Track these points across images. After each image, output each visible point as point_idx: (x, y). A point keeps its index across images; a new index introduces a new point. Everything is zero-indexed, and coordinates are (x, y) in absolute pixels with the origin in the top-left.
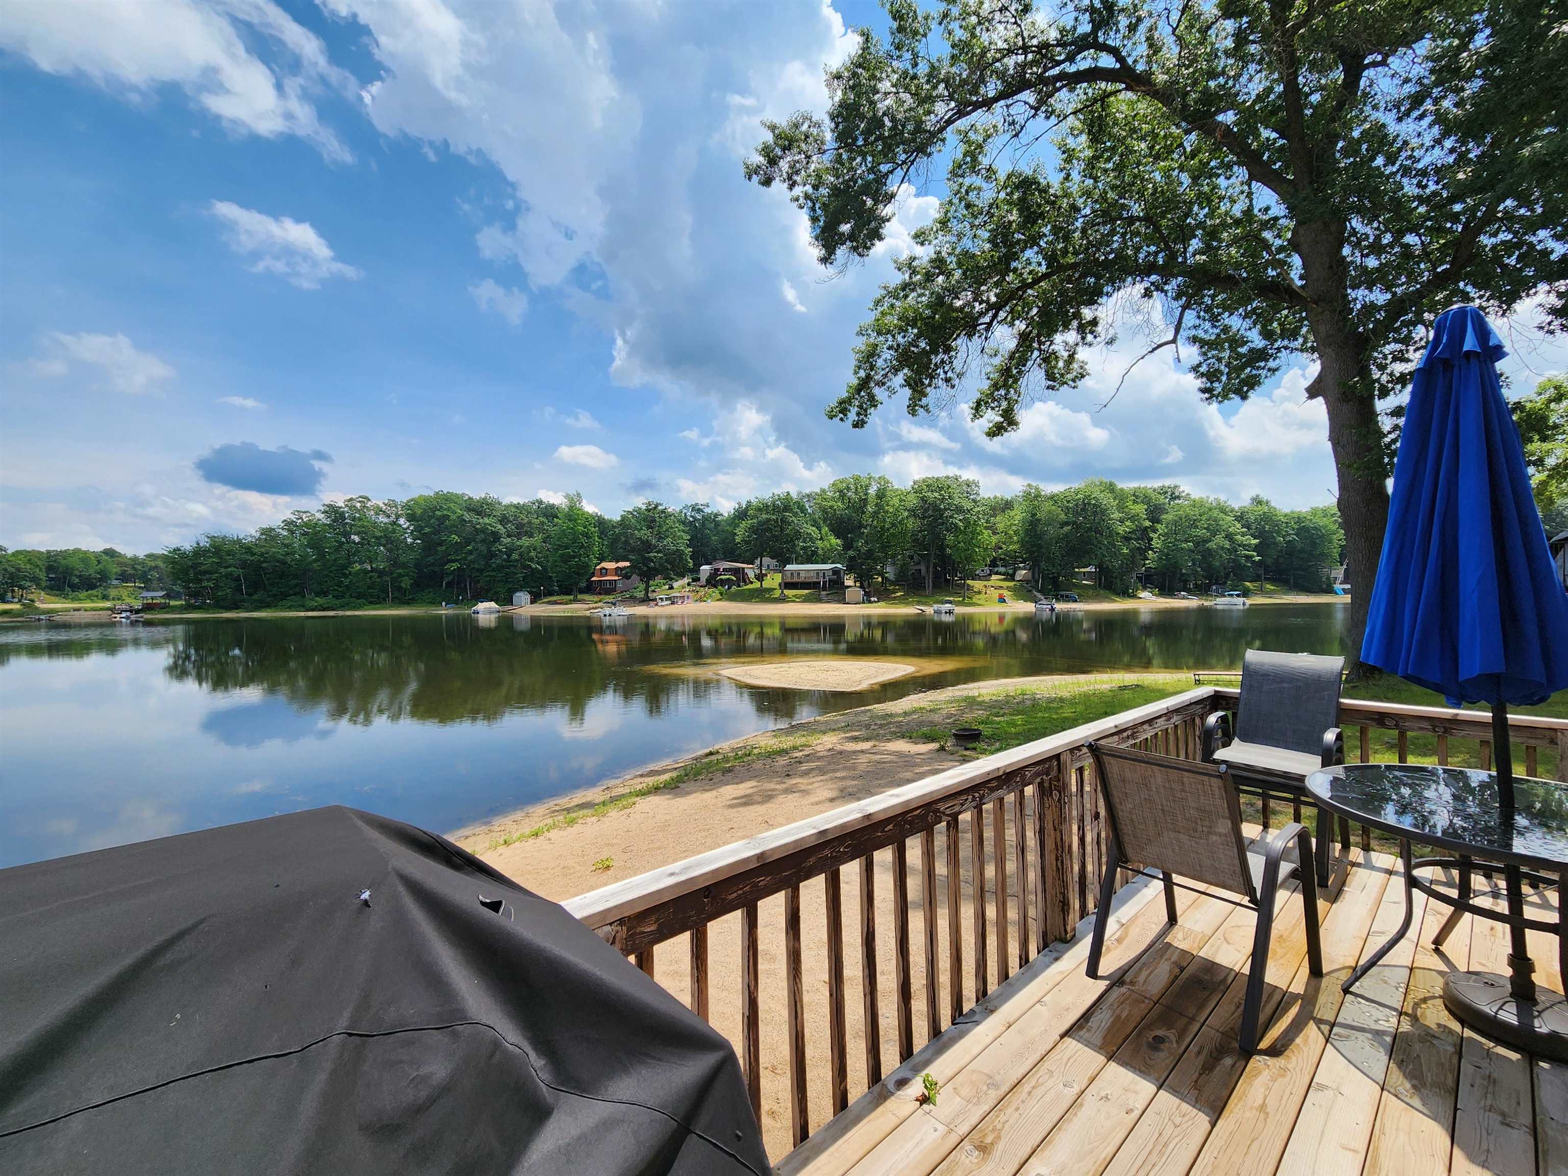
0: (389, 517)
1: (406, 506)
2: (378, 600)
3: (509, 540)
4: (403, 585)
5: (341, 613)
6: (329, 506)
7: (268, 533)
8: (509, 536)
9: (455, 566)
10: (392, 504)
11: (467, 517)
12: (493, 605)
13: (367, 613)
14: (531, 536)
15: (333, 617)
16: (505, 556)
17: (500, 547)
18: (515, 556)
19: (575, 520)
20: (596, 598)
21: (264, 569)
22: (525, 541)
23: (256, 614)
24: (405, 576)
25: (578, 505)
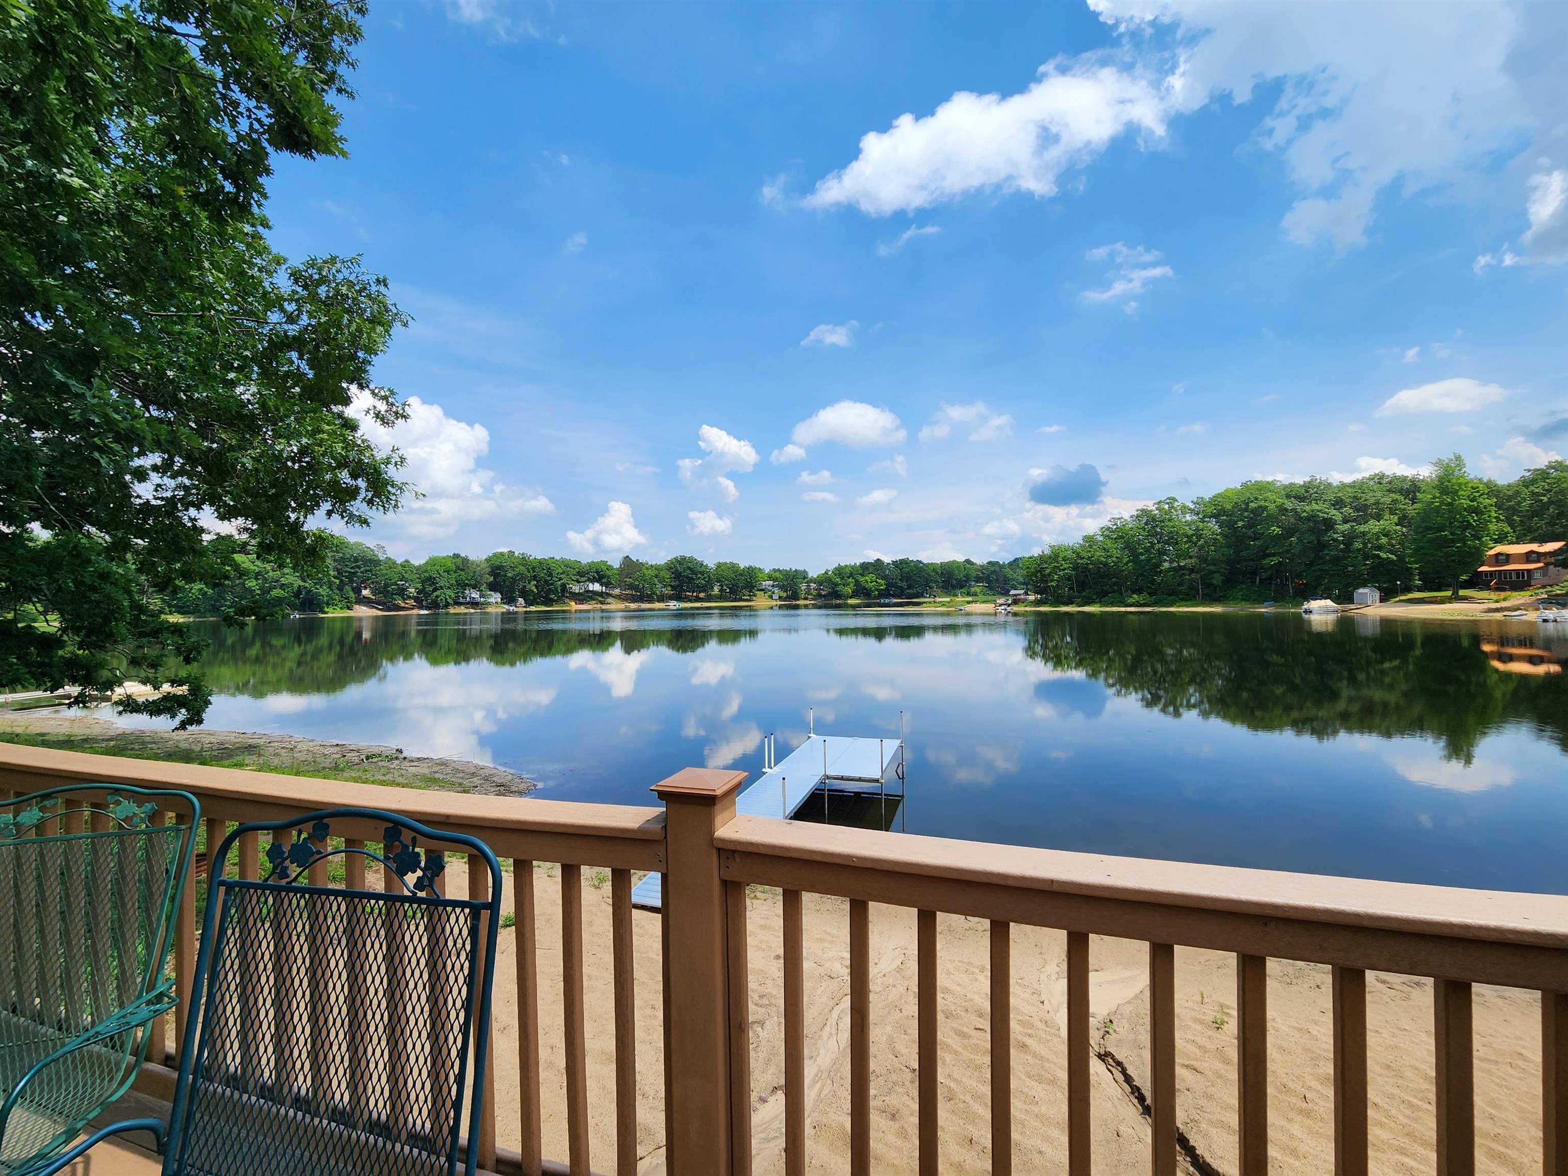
0: (1198, 514)
1: (1214, 501)
2: (1190, 597)
3: (1347, 526)
4: (1215, 582)
5: (1156, 609)
6: (1142, 510)
8: (1345, 522)
9: (1275, 560)
10: (1199, 502)
11: (1289, 505)
12: (1329, 603)
13: (1180, 609)
14: (1378, 517)
15: (1149, 612)
16: (1342, 546)
17: (1335, 536)
18: (1358, 545)
19: (1456, 492)
20: (1494, 595)
21: (1089, 570)
22: (1373, 526)
23: (1087, 609)
24: (1215, 572)
25: (1456, 473)
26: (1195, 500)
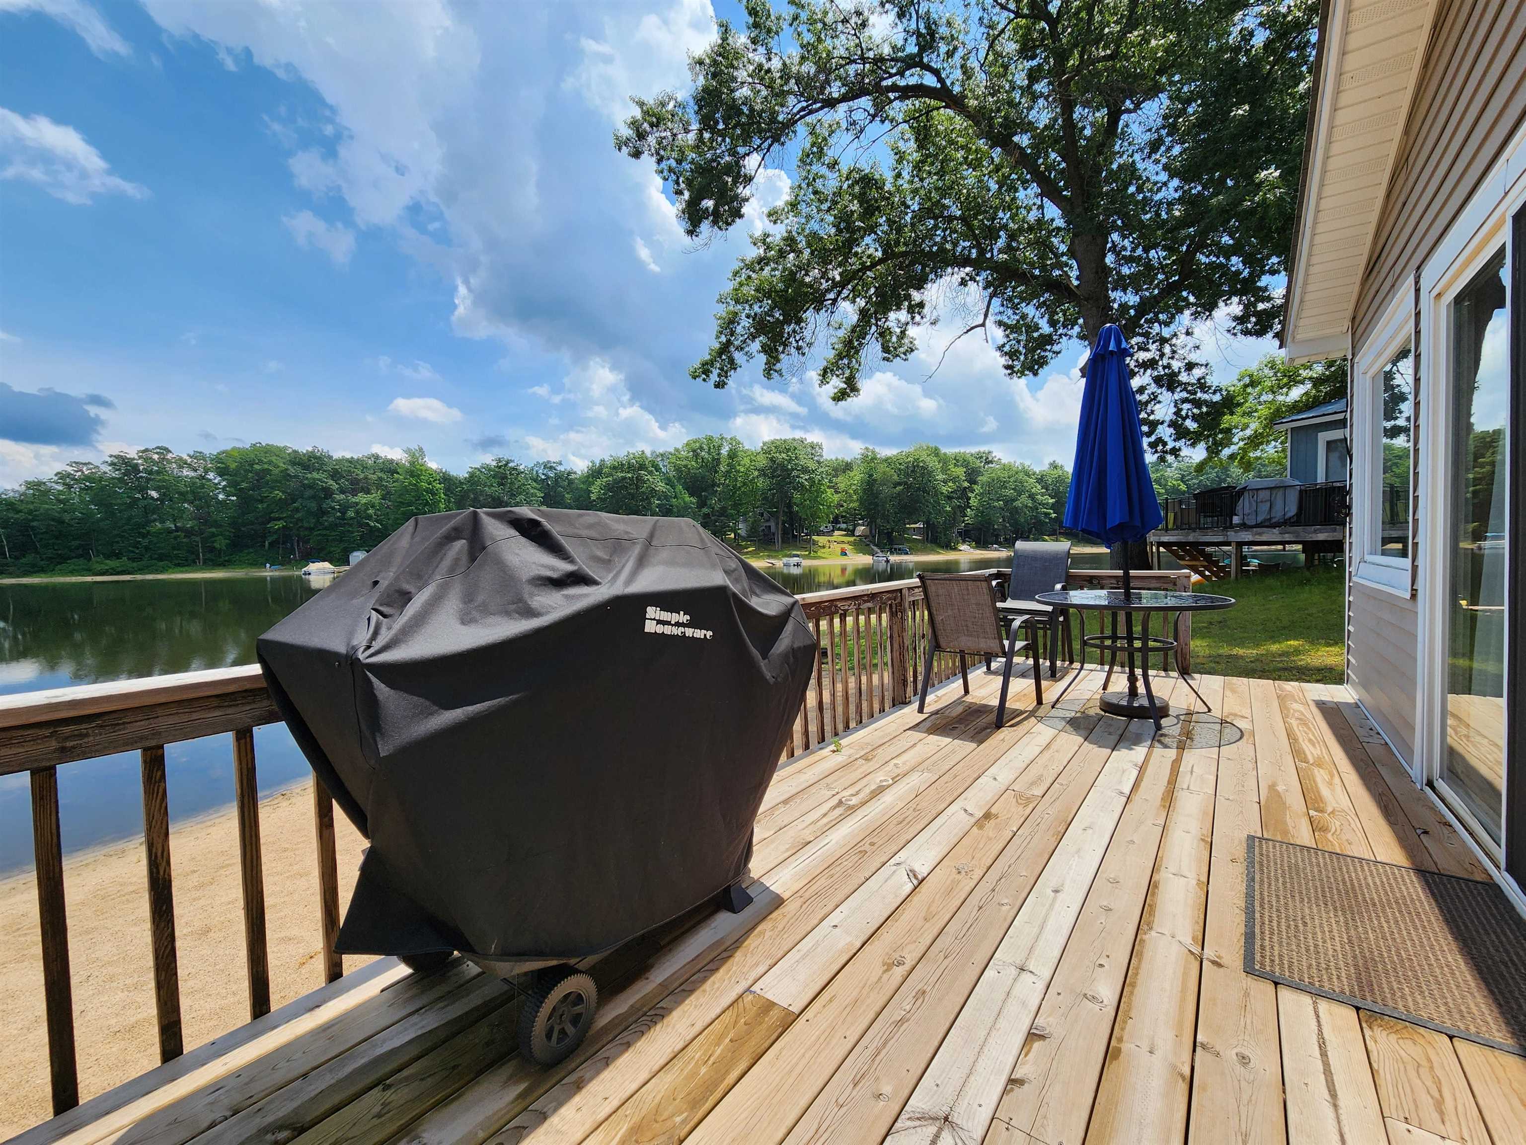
0: (195, 470)
1: (217, 458)
2: (188, 561)
3: (343, 496)
4: (217, 545)
5: (139, 577)
6: (118, 457)
7: (36, 486)
8: (342, 492)
9: (280, 524)
10: (198, 456)
11: (292, 471)
12: (327, 565)
14: (368, 492)
16: (339, 514)
17: (333, 504)
18: (351, 514)
19: (418, 476)
21: (33, 528)
23: (25, 580)
24: (218, 535)
25: (420, 461)
26: (192, 453)
